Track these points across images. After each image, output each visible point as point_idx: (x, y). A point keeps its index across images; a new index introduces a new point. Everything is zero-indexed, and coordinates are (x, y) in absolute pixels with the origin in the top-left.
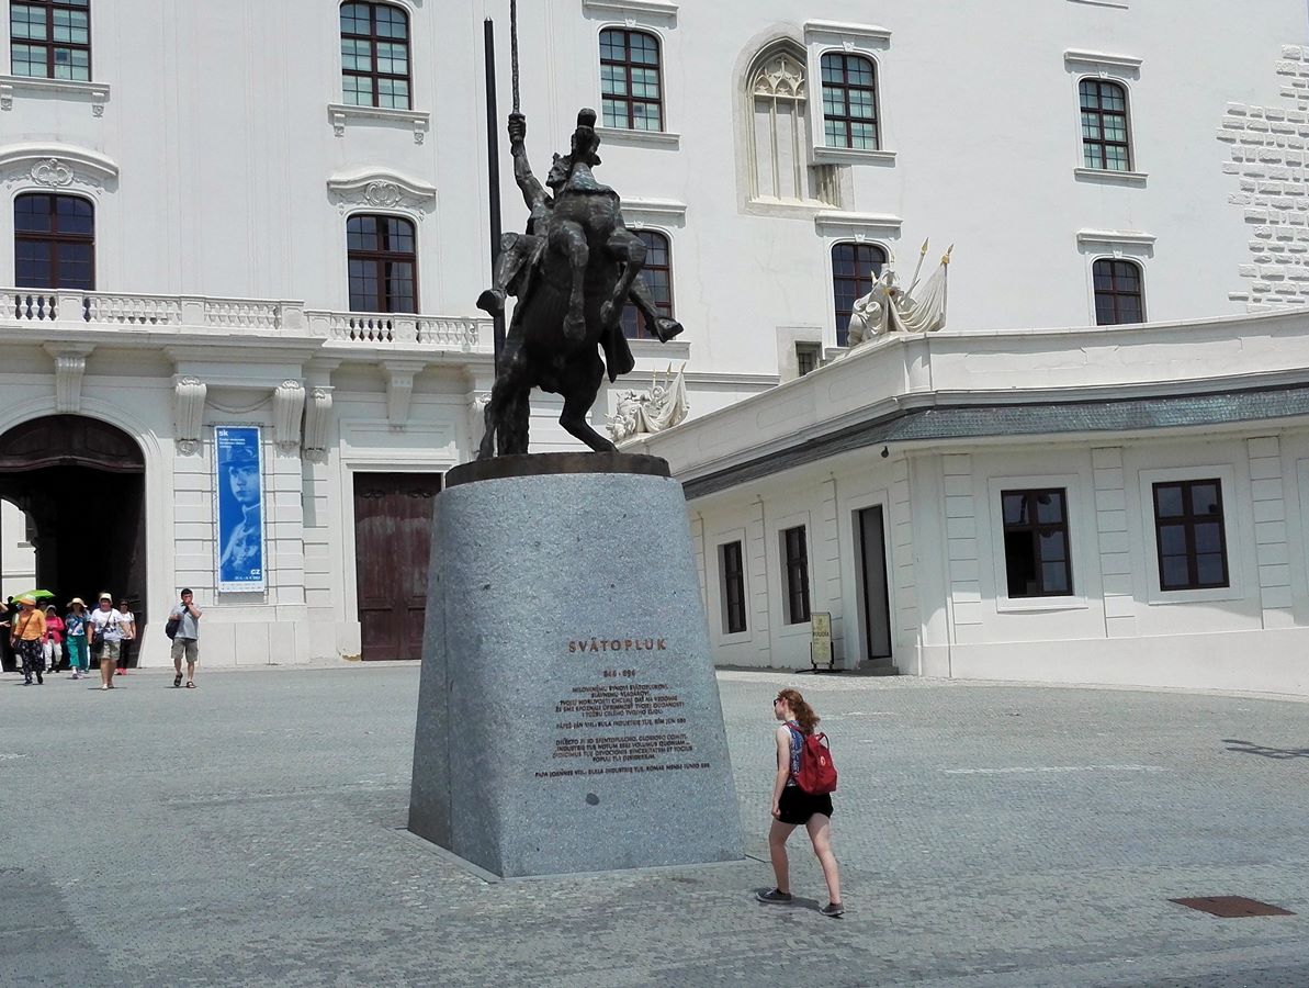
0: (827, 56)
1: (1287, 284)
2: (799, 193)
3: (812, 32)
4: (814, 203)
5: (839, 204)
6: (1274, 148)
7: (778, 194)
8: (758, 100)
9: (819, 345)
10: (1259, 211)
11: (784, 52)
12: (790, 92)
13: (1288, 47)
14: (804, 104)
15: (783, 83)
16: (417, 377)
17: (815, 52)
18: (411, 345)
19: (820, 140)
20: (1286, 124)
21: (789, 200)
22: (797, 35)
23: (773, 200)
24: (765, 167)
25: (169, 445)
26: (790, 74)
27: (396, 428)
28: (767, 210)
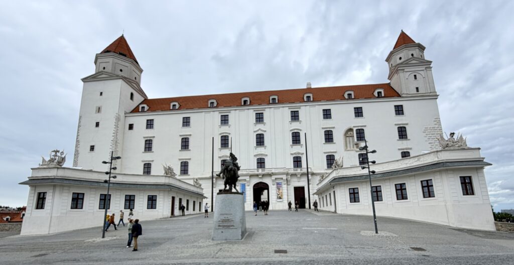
0: (357, 130)
2: (353, 147)
3: (354, 127)
4: (356, 149)
7: (351, 148)
8: (347, 136)
11: (351, 130)
14: (353, 136)
15: (351, 134)
16: (301, 175)
17: (355, 129)
18: (300, 171)
19: (356, 141)
20: (436, 129)
22: (352, 127)
24: (348, 145)
25: (272, 185)
26: (351, 132)
27: (299, 181)
28: (348, 150)
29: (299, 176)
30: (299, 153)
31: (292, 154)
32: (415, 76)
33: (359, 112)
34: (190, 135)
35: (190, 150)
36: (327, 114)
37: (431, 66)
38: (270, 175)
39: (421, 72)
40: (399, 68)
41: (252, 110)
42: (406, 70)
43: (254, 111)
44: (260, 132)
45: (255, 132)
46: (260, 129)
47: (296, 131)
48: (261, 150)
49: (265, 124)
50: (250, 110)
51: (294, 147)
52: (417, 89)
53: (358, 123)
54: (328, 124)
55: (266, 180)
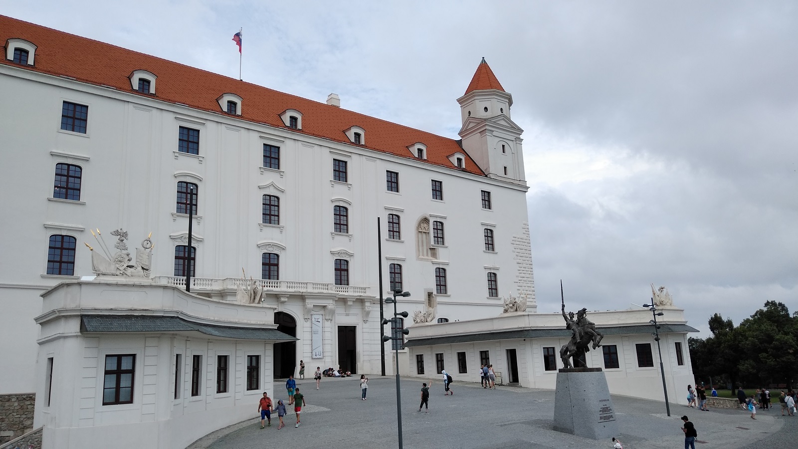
0: (434, 221)
1: (525, 279)
2: (427, 255)
3: (431, 216)
4: (431, 258)
5: (436, 258)
6: (522, 246)
7: (423, 255)
8: (420, 232)
9: (432, 293)
10: (520, 261)
11: (426, 220)
12: (426, 230)
13: (524, 222)
14: (429, 233)
15: (424, 228)
16: (353, 302)
18: (352, 293)
19: (432, 243)
20: (524, 240)
21: (426, 257)
22: (427, 216)
23: (422, 257)
24: (420, 248)
25: (302, 320)
26: (425, 225)
27: (347, 315)
28: (422, 259)
29: (350, 303)
30: (346, 253)
31: (332, 253)
32: (503, 146)
33: (437, 190)
34: (87, 160)
35: (83, 204)
36: (393, 182)
37: (521, 137)
38: (302, 298)
39: (510, 143)
40: (487, 127)
41: (257, 135)
42: (494, 133)
43: (261, 137)
44: (272, 192)
45: (260, 188)
46: (272, 185)
47: (342, 204)
48: (271, 236)
49: (282, 174)
50: (251, 133)
51: (337, 238)
52: (505, 168)
53: (435, 209)
54: (394, 201)
55: (293, 309)
